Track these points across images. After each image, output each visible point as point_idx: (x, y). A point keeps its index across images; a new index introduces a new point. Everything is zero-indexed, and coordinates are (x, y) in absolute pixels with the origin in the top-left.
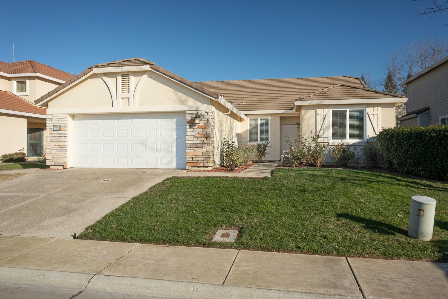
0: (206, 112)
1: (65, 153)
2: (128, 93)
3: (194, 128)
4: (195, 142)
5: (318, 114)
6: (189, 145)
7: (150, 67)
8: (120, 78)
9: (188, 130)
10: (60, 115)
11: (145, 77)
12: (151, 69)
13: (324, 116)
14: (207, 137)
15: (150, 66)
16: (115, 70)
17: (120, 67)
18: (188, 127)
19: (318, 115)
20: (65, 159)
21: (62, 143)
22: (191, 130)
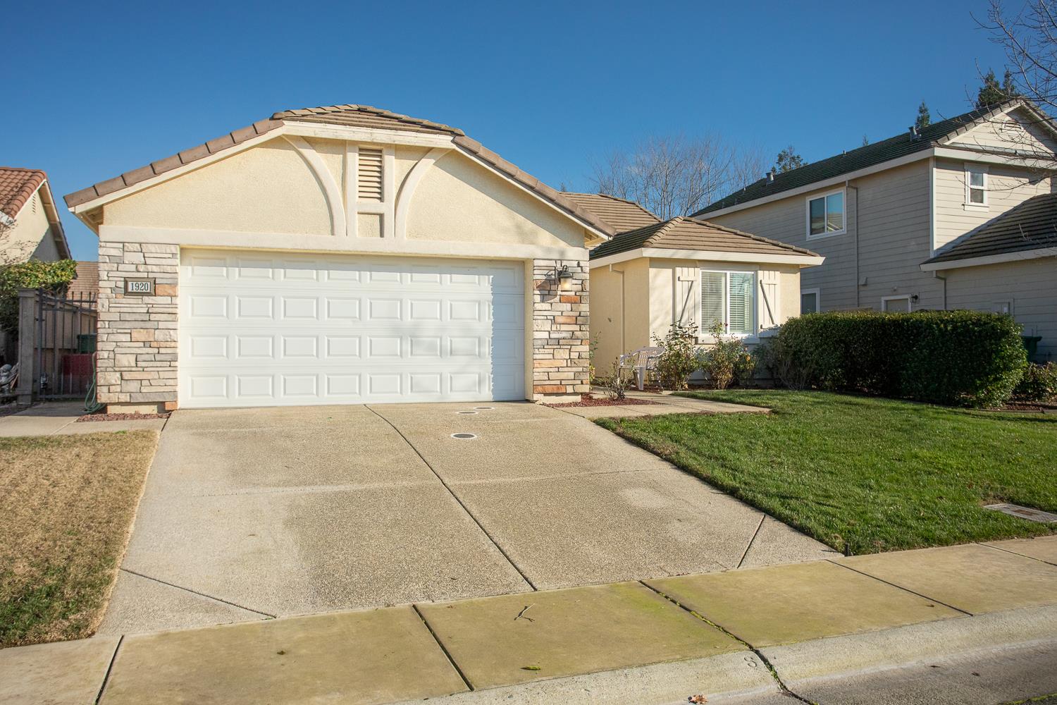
0: (578, 265)
1: (173, 364)
2: (378, 201)
3: (552, 301)
4: (553, 336)
5: (679, 278)
6: (540, 342)
7: (453, 141)
8: (354, 158)
9: (538, 306)
10: (152, 248)
11: (427, 164)
12: (454, 147)
13: (690, 283)
15: (452, 138)
16: (352, 134)
17: (369, 130)
18: (538, 298)
19: (679, 280)
20: (171, 382)
21: (159, 335)
22: (546, 306)
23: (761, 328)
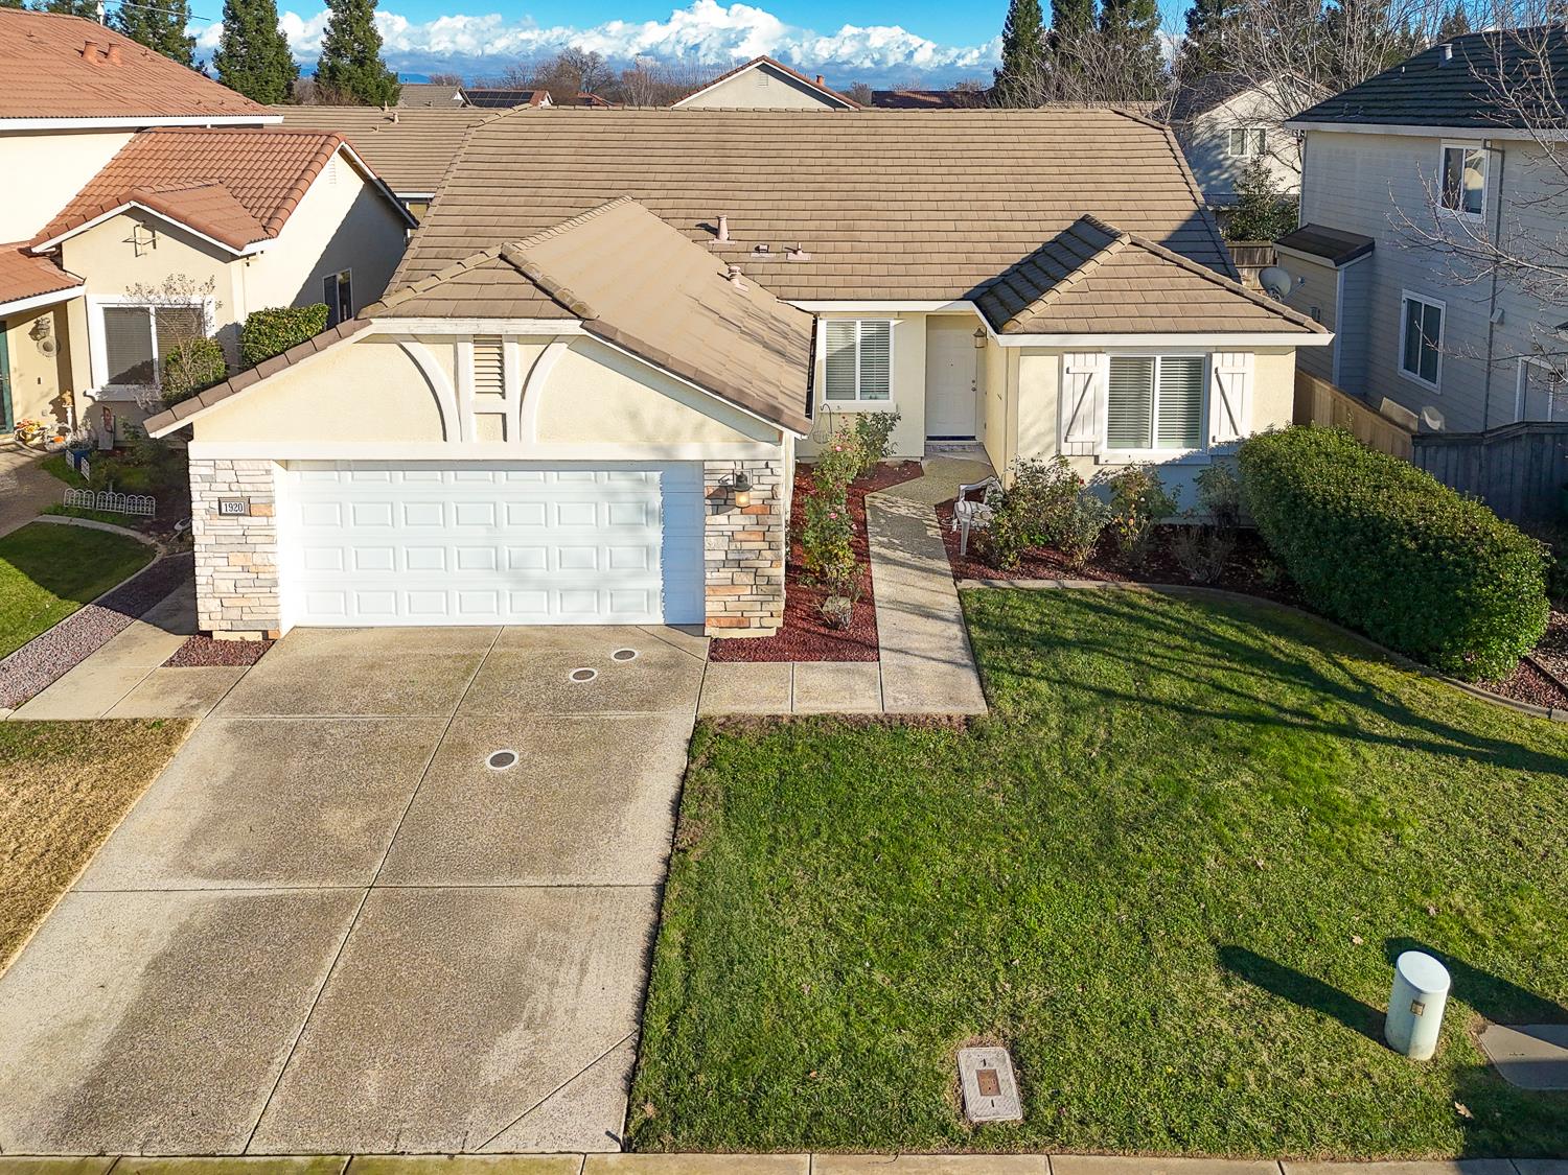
0: (767, 467)
1: (273, 590)
2: (500, 397)
3: (730, 513)
5: (1068, 369)
6: (713, 565)
7: (581, 326)
8: (467, 350)
9: (710, 520)
10: (243, 465)
11: (559, 350)
12: (585, 332)
13: (1087, 376)
14: (770, 542)
15: (580, 323)
16: (454, 327)
17: (475, 321)
18: (709, 510)
19: (1068, 372)
20: (272, 610)
21: (257, 559)
23: (1214, 441)
